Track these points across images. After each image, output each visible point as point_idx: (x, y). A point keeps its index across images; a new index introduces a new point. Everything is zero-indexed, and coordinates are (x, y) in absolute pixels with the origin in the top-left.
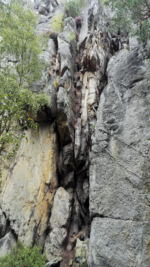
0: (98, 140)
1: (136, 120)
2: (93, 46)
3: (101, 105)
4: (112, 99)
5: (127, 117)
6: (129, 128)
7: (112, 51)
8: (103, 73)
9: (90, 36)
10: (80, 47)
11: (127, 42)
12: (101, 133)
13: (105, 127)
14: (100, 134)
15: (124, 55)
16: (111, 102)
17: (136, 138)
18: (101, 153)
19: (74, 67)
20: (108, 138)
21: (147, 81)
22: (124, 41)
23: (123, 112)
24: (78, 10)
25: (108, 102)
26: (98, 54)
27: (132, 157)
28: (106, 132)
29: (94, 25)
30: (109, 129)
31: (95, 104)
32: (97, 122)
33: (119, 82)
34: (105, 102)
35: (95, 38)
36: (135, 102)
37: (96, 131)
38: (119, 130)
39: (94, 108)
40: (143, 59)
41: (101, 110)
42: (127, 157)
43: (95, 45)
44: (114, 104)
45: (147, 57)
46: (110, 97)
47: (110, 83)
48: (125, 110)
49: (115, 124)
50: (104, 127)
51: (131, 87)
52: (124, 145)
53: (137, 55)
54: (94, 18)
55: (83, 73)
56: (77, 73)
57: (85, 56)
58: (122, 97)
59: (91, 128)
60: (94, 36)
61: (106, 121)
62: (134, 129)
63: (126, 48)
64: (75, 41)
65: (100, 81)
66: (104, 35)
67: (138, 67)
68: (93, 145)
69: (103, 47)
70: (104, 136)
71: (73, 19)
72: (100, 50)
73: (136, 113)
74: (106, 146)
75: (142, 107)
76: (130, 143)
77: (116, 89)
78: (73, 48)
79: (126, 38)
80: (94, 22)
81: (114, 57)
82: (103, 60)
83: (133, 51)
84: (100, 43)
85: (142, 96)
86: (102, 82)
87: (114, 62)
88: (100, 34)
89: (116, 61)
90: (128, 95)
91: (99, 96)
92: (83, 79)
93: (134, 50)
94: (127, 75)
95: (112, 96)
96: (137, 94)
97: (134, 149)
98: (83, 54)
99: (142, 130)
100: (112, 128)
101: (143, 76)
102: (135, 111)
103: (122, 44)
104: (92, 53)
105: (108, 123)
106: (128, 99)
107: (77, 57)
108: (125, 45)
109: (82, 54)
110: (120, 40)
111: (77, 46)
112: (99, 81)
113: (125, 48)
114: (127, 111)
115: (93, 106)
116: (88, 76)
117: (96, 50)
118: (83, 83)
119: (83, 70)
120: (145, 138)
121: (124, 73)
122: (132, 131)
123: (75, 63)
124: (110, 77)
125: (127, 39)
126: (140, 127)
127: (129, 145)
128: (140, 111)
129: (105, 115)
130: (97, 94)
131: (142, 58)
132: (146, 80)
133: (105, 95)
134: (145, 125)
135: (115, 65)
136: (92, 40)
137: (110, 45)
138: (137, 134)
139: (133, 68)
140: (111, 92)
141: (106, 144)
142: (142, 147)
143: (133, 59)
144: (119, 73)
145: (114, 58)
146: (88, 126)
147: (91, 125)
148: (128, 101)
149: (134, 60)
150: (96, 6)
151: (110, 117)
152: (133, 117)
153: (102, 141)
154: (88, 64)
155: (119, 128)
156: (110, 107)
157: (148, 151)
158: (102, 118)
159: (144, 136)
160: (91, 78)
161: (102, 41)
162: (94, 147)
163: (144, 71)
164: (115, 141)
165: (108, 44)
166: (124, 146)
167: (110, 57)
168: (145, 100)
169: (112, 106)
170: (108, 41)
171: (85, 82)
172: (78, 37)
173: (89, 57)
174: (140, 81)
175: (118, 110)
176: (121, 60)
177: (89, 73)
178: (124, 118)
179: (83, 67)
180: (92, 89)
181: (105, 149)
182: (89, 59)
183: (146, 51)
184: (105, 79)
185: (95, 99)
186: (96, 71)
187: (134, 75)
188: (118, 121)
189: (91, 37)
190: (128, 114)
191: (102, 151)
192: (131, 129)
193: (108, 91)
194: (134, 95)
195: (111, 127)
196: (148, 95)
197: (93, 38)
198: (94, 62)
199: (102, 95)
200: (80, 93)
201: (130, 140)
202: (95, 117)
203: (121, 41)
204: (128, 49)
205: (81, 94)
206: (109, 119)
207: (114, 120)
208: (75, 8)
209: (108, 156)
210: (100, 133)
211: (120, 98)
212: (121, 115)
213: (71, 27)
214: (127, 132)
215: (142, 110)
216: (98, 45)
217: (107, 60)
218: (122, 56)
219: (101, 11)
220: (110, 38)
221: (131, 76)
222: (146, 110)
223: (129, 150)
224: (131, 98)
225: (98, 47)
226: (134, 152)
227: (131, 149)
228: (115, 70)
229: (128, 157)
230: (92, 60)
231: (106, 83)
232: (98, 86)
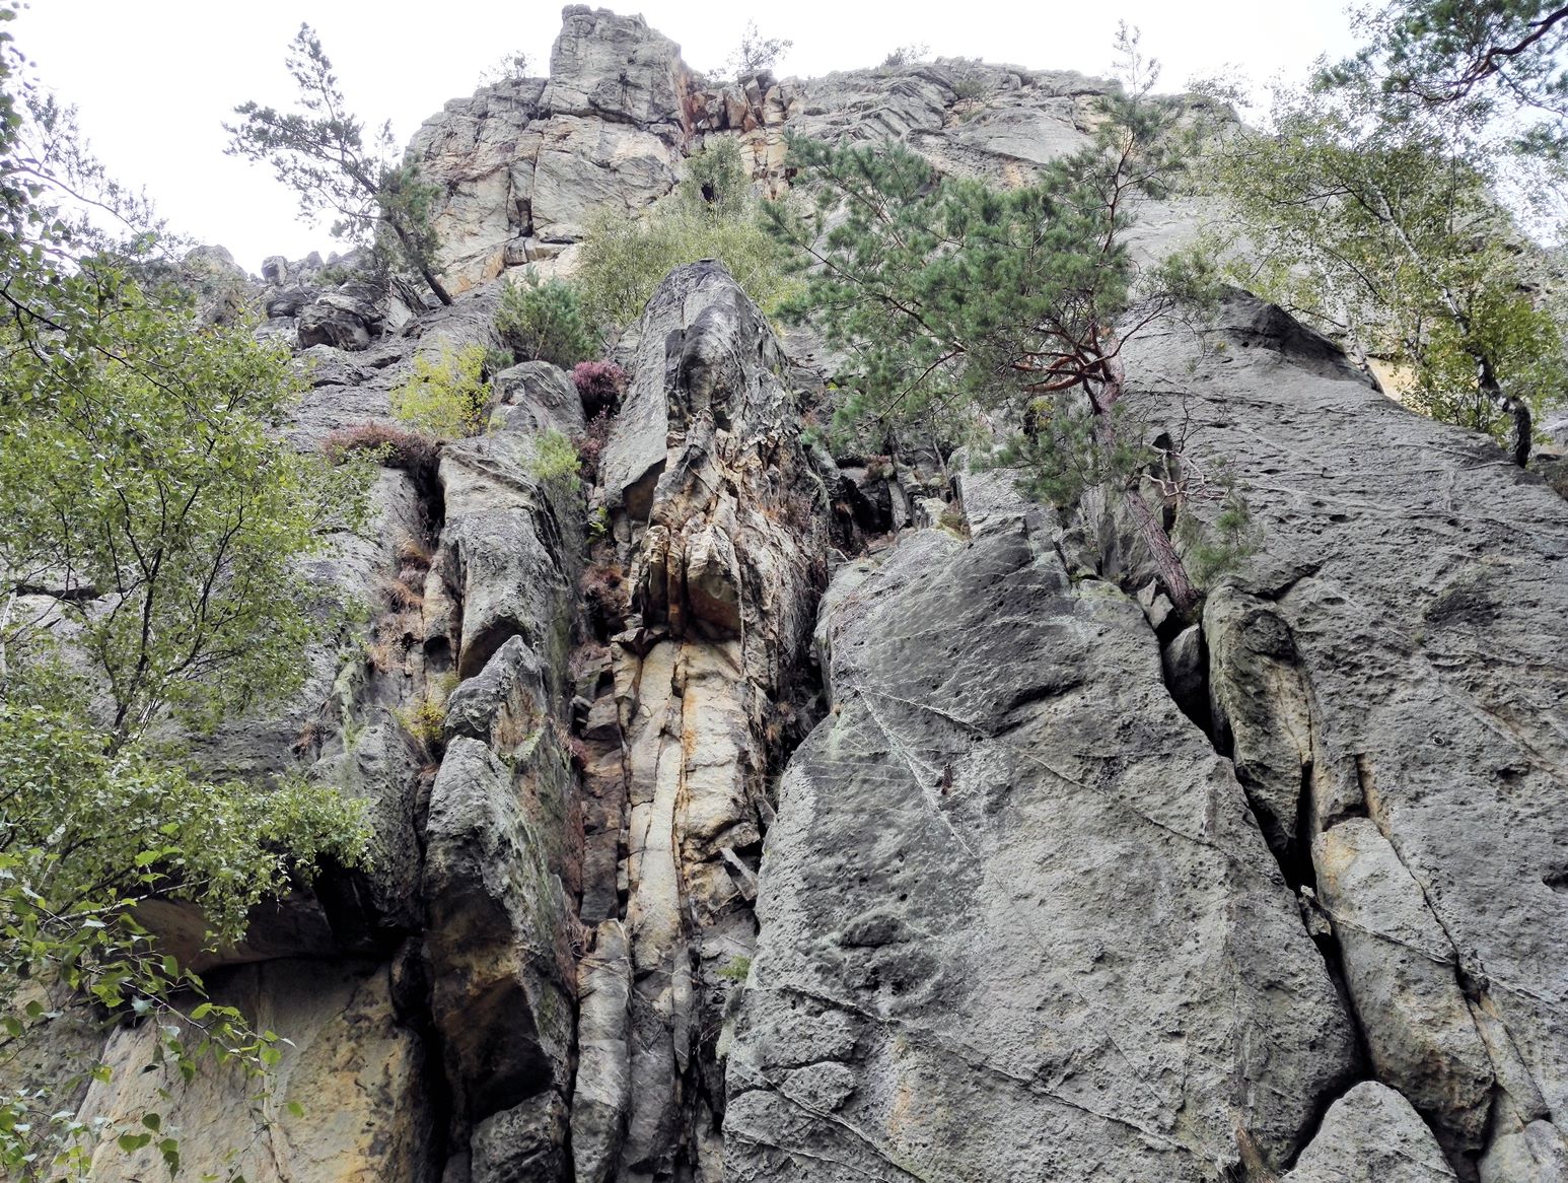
0: (780, 1056)
1: (1065, 920)
2: (707, 510)
3: (787, 833)
4: (873, 801)
5: (995, 904)
6: (1016, 969)
7: (848, 533)
8: (792, 648)
9: (685, 459)
10: (613, 513)
11: (943, 493)
12: (800, 1010)
13: (829, 970)
14: (794, 1017)
15: (936, 555)
16: (864, 817)
17: (1077, 1030)
18: (807, 1152)
19: (571, 621)
20: (855, 1045)
21: (1114, 692)
22: (926, 487)
23: (961, 871)
24: (592, 328)
25: (840, 817)
26: (744, 546)
27: (1057, 1158)
28: (836, 1006)
29: (712, 406)
30: (859, 981)
31: (736, 830)
32: (759, 940)
33: (912, 701)
34: (816, 819)
35: (719, 471)
36: (1041, 816)
37: (758, 1002)
38: (939, 988)
39: (729, 855)
40: (1064, 581)
41: (788, 863)
42: (1021, 1166)
43: (727, 503)
44: (889, 825)
45: (1094, 573)
46: (852, 790)
47: (850, 706)
48: (977, 861)
49: (907, 949)
50: (817, 970)
51: (999, 732)
52: (989, 1082)
53: (1025, 558)
54: (709, 372)
55: (640, 651)
56: (593, 648)
57: (654, 559)
58: (944, 784)
59: (709, 978)
60: (714, 458)
61: (836, 935)
62: (1056, 974)
63: (945, 522)
64: (576, 480)
65: (772, 694)
66: (785, 458)
67: (1042, 624)
68: (738, 1093)
69: (784, 511)
70: (824, 1033)
71: (559, 374)
72: (763, 527)
73: (1057, 876)
74: (848, 1099)
75: (1094, 839)
76: (1031, 1067)
77: (892, 740)
78: (560, 516)
79: (937, 469)
80: (707, 391)
81: (862, 562)
82: (788, 578)
83: (992, 540)
84: (756, 495)
85: (1091, 777)
86: (786, 698)
87: (866, 592)
88: (756, 449)
89: (877, 588)
90: (986, 774)
91: (769, 782)
92: (636, 685)
93: (998, 536)
94: (964, 664)
95: (865, 781)
96: (1053, 768)
97: (1070, 1105)
98: (638, 548)
99: (1118, 978)
100: (881, 978)
101: (1079, 668)
102: (1046, 863)
103: (911, 502)
104: (700, 547)
105: (848, 944)
106: (988, 794)
107: (587, 565)
108: (934, 506)
109: (623, 548)
110: (893, 477)
111: (593, 504)
112: (761, 693)
113: (936, 519)
114: (986, 866)
115: (719, 841)
116: (680, 670)
117: (735, 527)
118: (644, 710)
119: (640, 635)
120: (1148, 1027)
121: (947, 653)
122: (1036, 989)
123: (577, 593)
124: (846, 673)
125: (942, 477)
126: (1099, 960)
127: (1028, 1077)
128: (1083, 863)
129: (819, 894)
130: (749, 768)
131: (1063, 575)
132: (1099, 689)
133: (816, 775)
134: (1134, 946)
135: (879, 609)
136: (703, 476)
137: (826, 500)
138: (1083, 1002)
139: (1004, 625)
140: (861, 759)
141: (846, 1086)
142: (1129, 1085)
143: (996, 579)
144: (907, 652)
145: (863, 571)
146: (688, 968)
147: (714, 958)
148: (991, 810)
149: (1009, 586)
150: (717, 318)
151: (860, 906)
152: (1035, 900)
153: (807, 1064)
154: (676, 602)
155: (938, 976)
156: (861, 848)
157: (1181, 1110)
158: (803, 916)
159: (1135, 1013)
160: (702, 677)
161: (774, 481)
162: (746, 1111)
163: (1085, 642)
164: (913, 1058)
165: (817, 499)
166: (991, 1089)
167: (832, 565)
168: (1115, 801)
169: (875, 839)
170: (811, 485)
171: (656, 699)
172: (597, 459)
173: (684, 564)
174: (1061, 694)
175: (924, 862)
176: (913, 584)
177: (687, 650)
178: (972, 912)
179: (639, 616)
180: (709, 738)
181: (839, 1119)
182: (684, 575)
183: (1079, 538)
184: (805, 682)
185: (734, 801)
186: (737, 638)
187: (1015, 666)
188: (925, 931)
189: (694, 462)
190: (1001, 886)
191: (812, 1134)
192: (1034, 973)
193: (834, 752)
194: (1031, 774)
195: (875, 971)
196: (1130, 773)
197: (707, 466)
198: (718, 590)
199: (794, 778)
200: (617, 766)
201: (1031, 1047)
202: (743, 907)
203: (906, 486)
204: (960, 525)
205: (628, 773)
206: (852, 923)
207: (894, 928)
208: (573, 320)
209: (861, 1168)
210: (790, 1012)
211: (932, 795)
212: (944, 893)
213: (540, 412)
214: (1001, 995)
215: (1101, 860)
216: (745, 503)
217: (817, 580)
218: (920, 563)
219: (757, 342)
220: (825, 471)
221: (996, 670)
222: (1125, 856)
223: (1029, 1113)
224: (1009, 789)
225: (745, 511)
226: (1069, 1122)
227: (1048, 1108)
228: (878, 635)
229: (1031, 1159)
230: (701, 580)
231: (812, 703)
232: (758, 719)
